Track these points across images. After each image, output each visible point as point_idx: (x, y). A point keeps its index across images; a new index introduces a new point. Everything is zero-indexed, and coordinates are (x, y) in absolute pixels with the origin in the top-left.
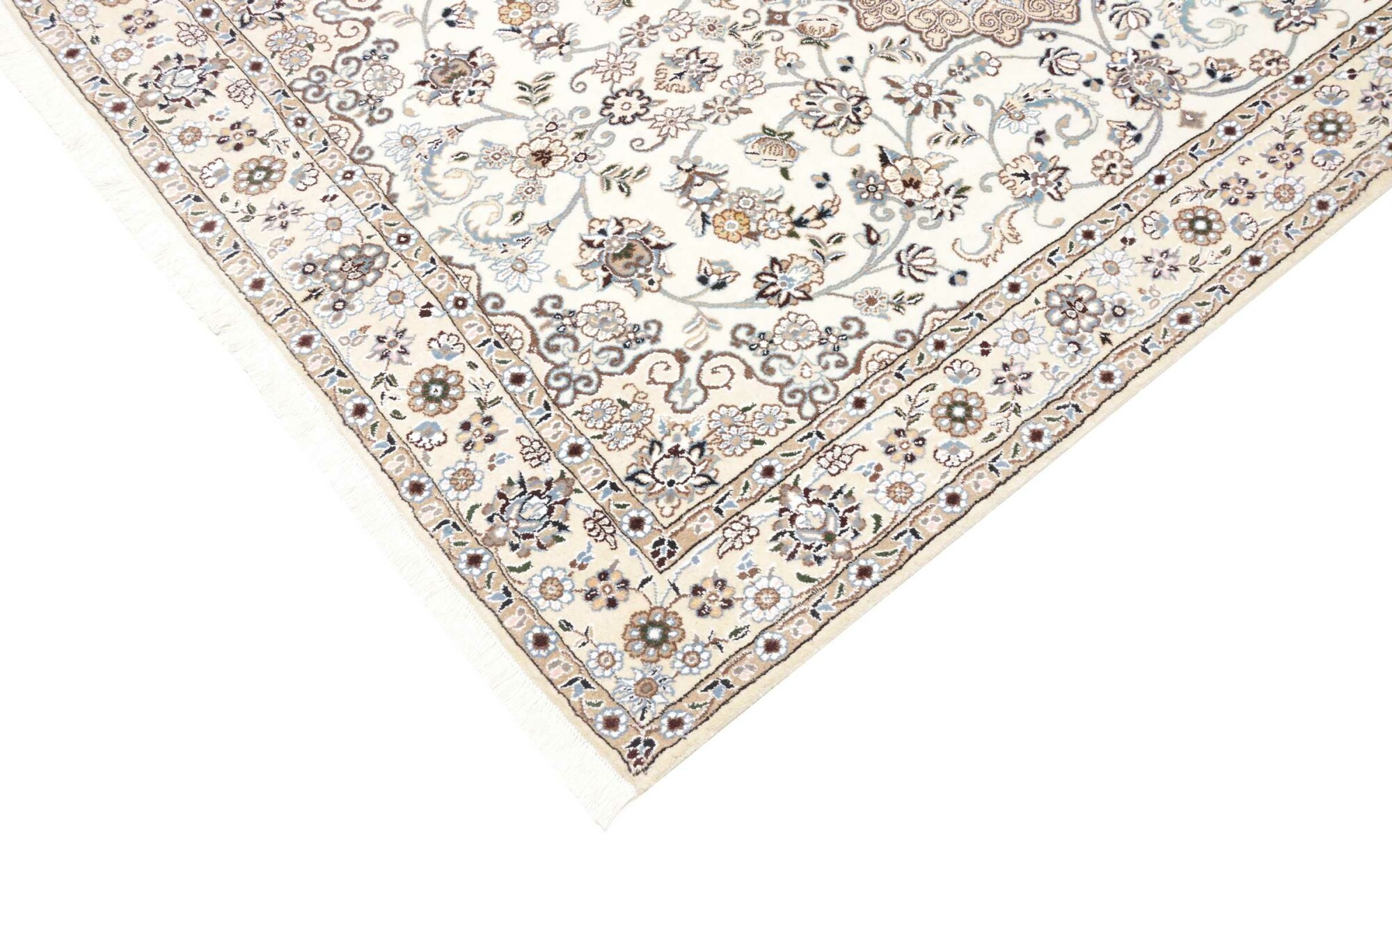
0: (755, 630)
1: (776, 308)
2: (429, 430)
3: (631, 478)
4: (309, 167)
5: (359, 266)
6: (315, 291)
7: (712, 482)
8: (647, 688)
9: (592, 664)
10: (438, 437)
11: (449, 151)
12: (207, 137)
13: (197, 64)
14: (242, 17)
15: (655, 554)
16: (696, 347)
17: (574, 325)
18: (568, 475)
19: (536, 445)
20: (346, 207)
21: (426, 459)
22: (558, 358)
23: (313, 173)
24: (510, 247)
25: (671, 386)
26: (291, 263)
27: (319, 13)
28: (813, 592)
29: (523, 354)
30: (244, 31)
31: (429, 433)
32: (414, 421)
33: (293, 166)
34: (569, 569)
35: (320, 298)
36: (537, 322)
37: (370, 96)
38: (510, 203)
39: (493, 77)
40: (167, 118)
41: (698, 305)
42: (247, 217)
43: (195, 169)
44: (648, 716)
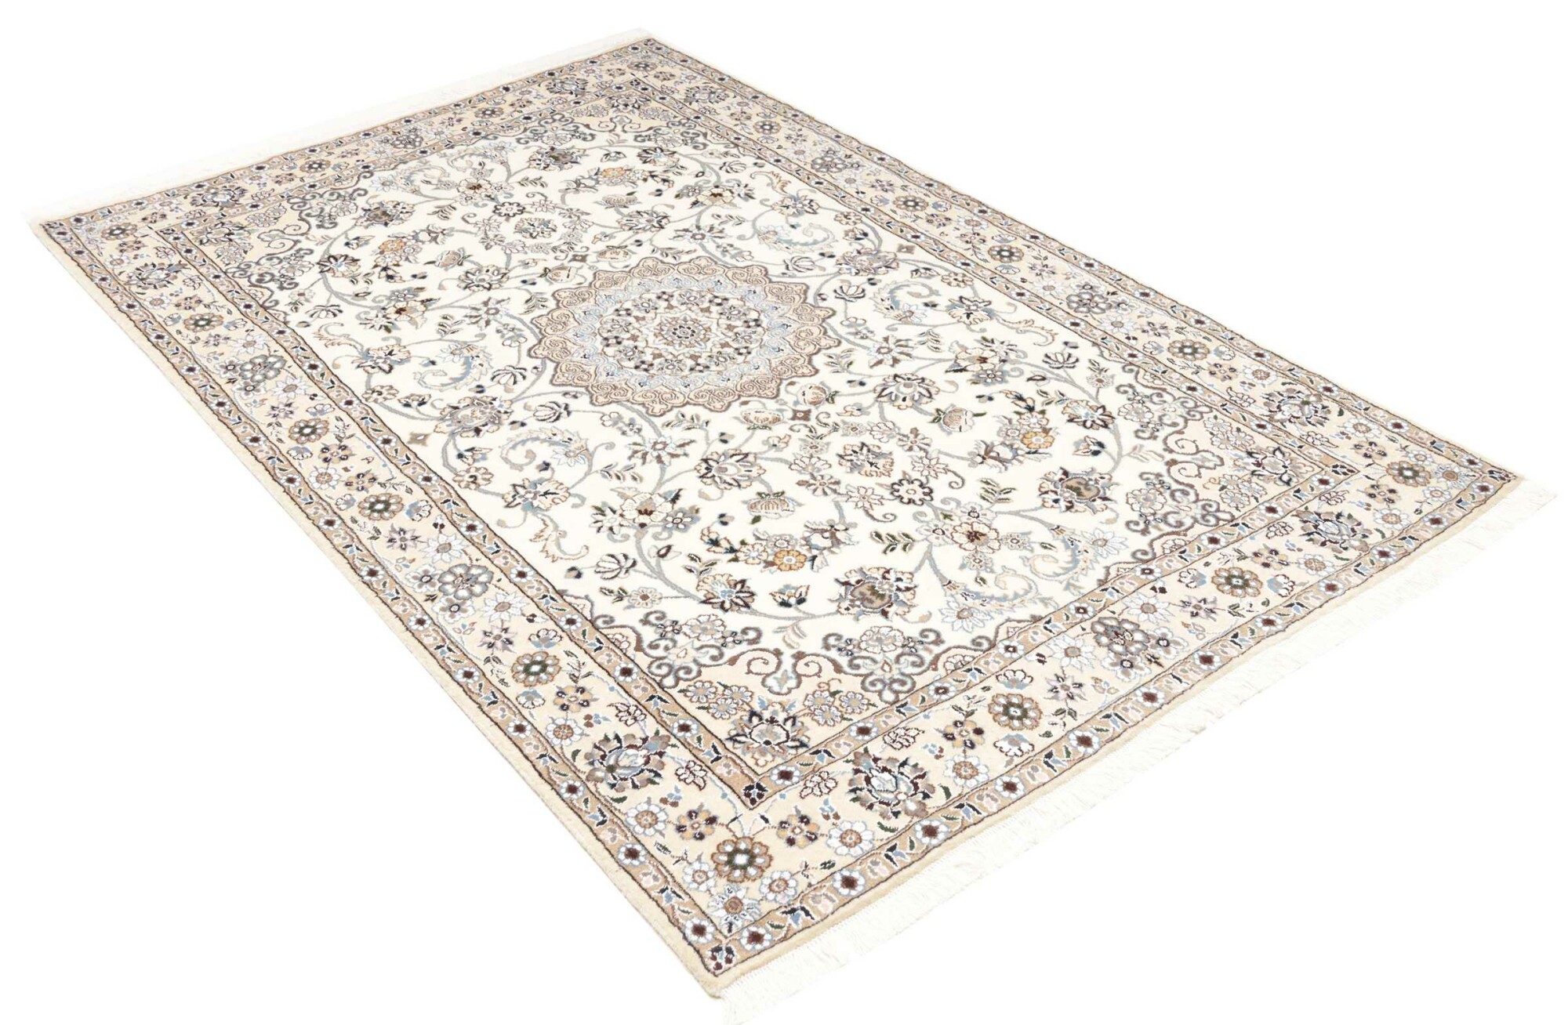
0: (1388, 433)
1: (1116, 421)
2: (1273, 584)
3: (1288, 483)
4: (1002, 678)
5: (1117, 634)
6: (1149, 660)
7: (1279, 449)
8: (1450, 475)
9: (1443, 499)
10: (1281, 579)
11: (975, 587)
12: (965, 757)
13: (863, 775)
14: (792, 747)
15: (1345, 474)
16: (1162, 457)
17: (1154, 514)
18: (1294, 513)
19: (1272, 529)
20: (1052, 646)
21: (1303, 584)
22: (1188, 522)
23: (1010, 674)
24: (1081, 548)
25: (1199, 467)
26: (1122, 677)
27: (785, 690)
28: (1350, 410)
29: (1188, 538)
30: (812, 744)
31: (1279, 585)
32: (1267, 592)
33: (999, 688)
34: (1372, 511)
35: (1156, 656)
36: (1154, 533)
37: (904, 646)
38: (1032, 551)
39: (878, 569)
40: (942, 791)
41: (1120, 455)
42: (1070, 714)
43: (1009, 763)
44: (1472, 473)
